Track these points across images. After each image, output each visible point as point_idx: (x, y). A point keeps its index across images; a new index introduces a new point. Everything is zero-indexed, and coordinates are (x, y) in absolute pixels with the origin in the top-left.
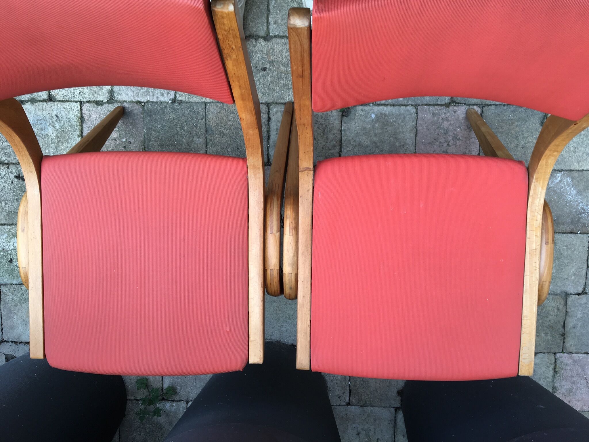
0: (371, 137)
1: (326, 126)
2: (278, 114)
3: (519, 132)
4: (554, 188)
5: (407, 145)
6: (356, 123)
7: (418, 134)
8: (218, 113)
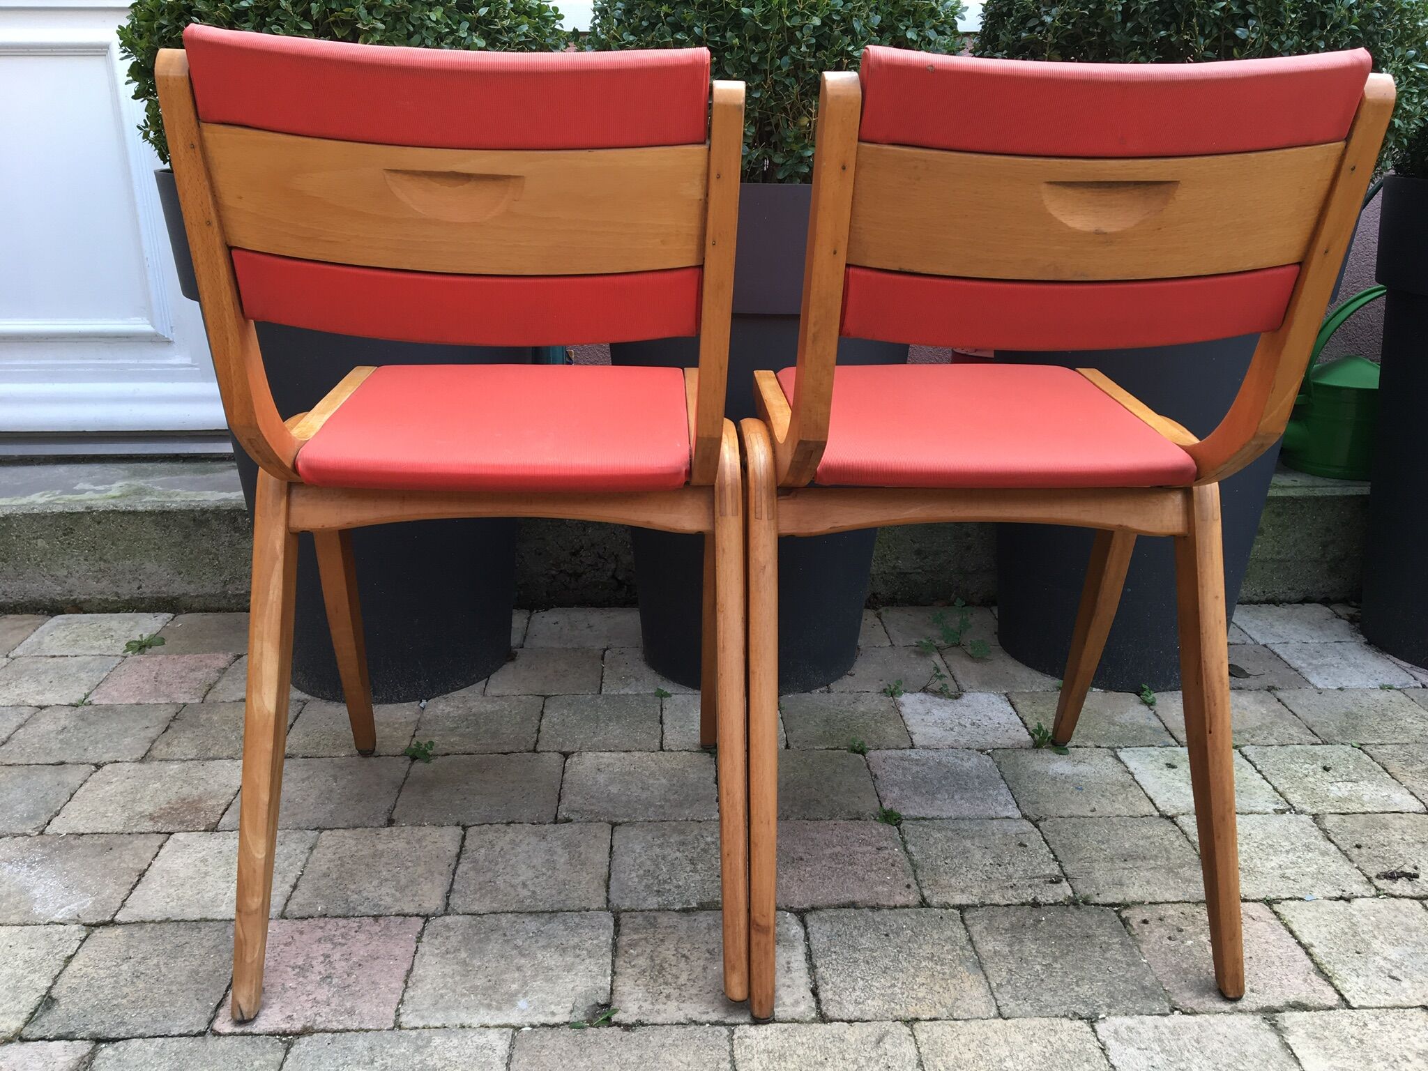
0: (534, 965)
1: (655, 981)
2: (792, 1001)
3: (125, 986)
4: (84, 897)
5: (438, 954)
6: (573, 989)
7: (405, 973)
8: (959, 997)
